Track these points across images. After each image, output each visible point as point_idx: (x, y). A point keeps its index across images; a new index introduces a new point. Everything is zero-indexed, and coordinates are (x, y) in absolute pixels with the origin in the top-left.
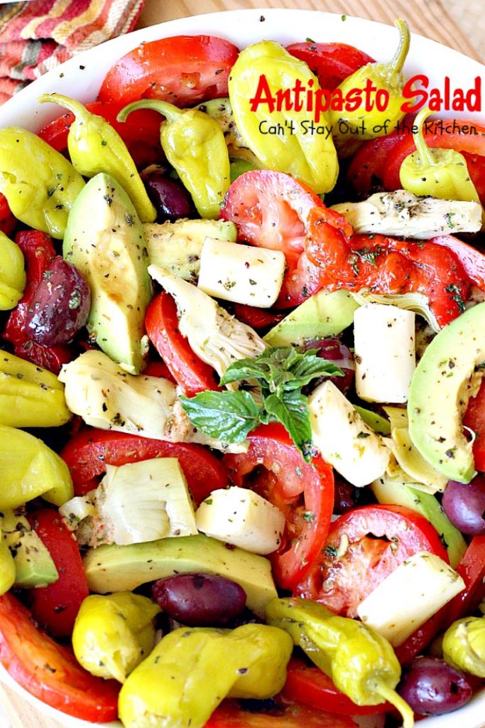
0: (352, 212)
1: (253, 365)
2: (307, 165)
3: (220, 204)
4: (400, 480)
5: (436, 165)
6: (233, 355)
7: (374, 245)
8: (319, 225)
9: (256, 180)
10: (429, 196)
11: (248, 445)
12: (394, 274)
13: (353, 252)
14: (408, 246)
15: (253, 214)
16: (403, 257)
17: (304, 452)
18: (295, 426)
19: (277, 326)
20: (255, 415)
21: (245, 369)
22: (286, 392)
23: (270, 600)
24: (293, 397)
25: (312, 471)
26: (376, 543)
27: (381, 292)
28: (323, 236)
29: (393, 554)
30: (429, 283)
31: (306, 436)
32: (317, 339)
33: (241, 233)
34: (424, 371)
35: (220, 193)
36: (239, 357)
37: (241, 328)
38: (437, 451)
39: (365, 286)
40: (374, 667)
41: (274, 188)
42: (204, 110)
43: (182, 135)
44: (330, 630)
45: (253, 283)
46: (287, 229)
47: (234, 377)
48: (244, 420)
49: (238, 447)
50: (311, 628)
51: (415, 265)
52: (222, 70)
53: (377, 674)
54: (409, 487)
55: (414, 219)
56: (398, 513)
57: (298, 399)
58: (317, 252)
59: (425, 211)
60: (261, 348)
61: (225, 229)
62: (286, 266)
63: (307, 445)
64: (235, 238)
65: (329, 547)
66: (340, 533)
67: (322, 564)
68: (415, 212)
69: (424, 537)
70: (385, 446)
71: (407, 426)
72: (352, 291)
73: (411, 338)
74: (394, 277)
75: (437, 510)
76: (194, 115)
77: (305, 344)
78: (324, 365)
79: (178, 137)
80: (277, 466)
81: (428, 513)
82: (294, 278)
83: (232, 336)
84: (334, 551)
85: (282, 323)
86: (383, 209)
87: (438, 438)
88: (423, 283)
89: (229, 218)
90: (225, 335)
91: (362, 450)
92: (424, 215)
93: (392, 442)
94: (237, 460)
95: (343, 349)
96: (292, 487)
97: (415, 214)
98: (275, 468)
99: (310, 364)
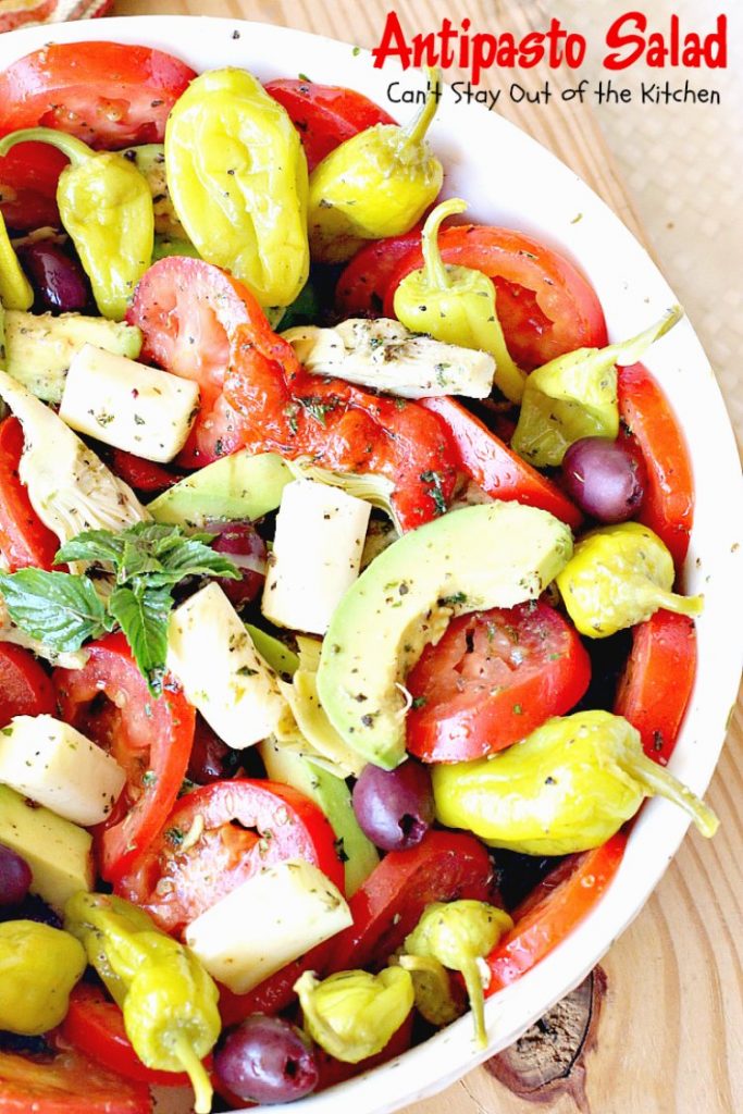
0: (309, 341)
1: (109, 542)
2: (258, 261)
3: (127, 300)
4: (298, 748)
5: (448, 290)
6: (89, 522)
7: (329, 395)
8: (247, 350)
9: (177, 271)
10: (426, 335)
11: (86, 659)
12: (349, 442)
13: (295, 399)
14: (379, 403)
15: (169, 322)
16: (369, 419)
17: (151, 682)
18: (147, 640)
19: (168, 491)
20: (99, 615)
21: (91, 545)
22: (148, 588)
23: (75, 893)
24: (156, 598)
25: (164, 713)
26: (243, 836)
27: (327, 466)
28: (251, 368)
29: (260, 854)
30: (399, 465)
31: (159, 657)
32: (224, 520)
33: (148, 347)
34: (361, 593)
35: (130, 283)
36: (96, 526)
37: (110, 484)
38: (350, 713)
39: (305, 453)
40: (177, 1014)
41: (199, 286)
42: (132, 158)
43: (87, 189)
44: (133, 949)
45: (139, 421)
46: (210, 351)
47: (76, 553)
48: (81, 620)
49: (71, 659)
50: (110, 942)
51: (384, 434)
52: (161, 102)
53: (181, 1025)
54: (309, 763)
55: (393, 364)
56: (281, 796)
57: (161, 602)
58: (239, 390)
59: (411, 355)
60: (133, 519)
61: (126, 339)
62: (196, 404)
63: (157, 672)
64: (136, 354)
65: (176, 831)
66: (195, 812)
67: (161, 854)
68: (395, 354)
69: (309, 838)
70: (279, 693)
71: (316, 670)
72: (286, 456)
73: (358, 542)
74: (348, 446)
75: (344, 803)
76: (110, 162)
77: (205, 525)
78: (211, 558)
79: (80, 189)
80: (122, 696)
81: (329, 805)
82: (208, 425)
83: (94, 494)
84: (179, 837)
85: (176, 488)
86: (352, 342)
87: (357, 694)
88: (391, 461)
89: (136, 322)
90: (83, 492)
91: (240, 693)
92: (409, 360)
93: (291, 690)
94: (71, 680)
95: (255, 541)
96: (139, 732)
97: (396, 358)
98: (120, 699)
99: (191, 554)
